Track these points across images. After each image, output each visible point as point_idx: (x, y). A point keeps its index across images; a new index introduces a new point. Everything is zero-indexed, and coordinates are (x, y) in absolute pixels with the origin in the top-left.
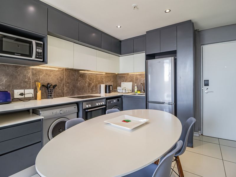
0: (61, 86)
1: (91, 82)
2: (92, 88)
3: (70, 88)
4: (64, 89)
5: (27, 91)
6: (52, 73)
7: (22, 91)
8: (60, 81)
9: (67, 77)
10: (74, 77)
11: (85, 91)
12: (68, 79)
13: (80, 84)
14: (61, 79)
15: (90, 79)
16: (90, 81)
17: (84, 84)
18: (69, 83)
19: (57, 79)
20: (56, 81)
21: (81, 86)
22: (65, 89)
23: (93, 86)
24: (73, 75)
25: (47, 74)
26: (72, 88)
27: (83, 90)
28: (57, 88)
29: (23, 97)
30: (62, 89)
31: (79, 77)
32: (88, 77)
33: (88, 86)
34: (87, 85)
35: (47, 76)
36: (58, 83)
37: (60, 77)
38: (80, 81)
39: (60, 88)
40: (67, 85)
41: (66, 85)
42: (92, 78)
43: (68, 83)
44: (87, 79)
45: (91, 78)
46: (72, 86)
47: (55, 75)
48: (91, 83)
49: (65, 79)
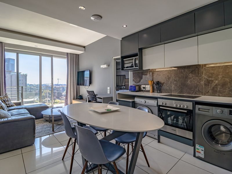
0: (168, 83)
1: (213, 79)
2: (213, 88)
3: (178, 86)
4: (171, 86)
5: (147, 86)
6: (161, 73)
7: (144, 86)
8: (168, 80)
9: (174, 75)
10: (182, 74)
11: (198, 90)
12: (175, 77)
13: (191, 81)
14: (169, 77)
15: (210, 75)
16: (209, 77)
17: (198, 82)
18: (177, 81)
19: (166, 77)
20: (164, 79)
21: (192, 84)
22: (173, 86)
23: (216, 85)
24: (182, 73)
25: (157, 74)
26: (180, 86)
27: (197, 89)
28: (165, 85)
29: (145, 89)
30: (170, 87)
31: (190, 74)
32: (204, 72)
33: (205, 84)
34: (202, 83)
35: (158, 76)
36: (166, 81)
37: (168, 76)
38: (190, 78)
39: (168, 85)
40: (175, 82)
41: (173, 83)
42: (214, 73)
43: (175, 81)
44: (203, 75)
45: (212, 74)
46: (180, 84)
47: (164, 75)
48: (212, 81)
49: (173, 77)
